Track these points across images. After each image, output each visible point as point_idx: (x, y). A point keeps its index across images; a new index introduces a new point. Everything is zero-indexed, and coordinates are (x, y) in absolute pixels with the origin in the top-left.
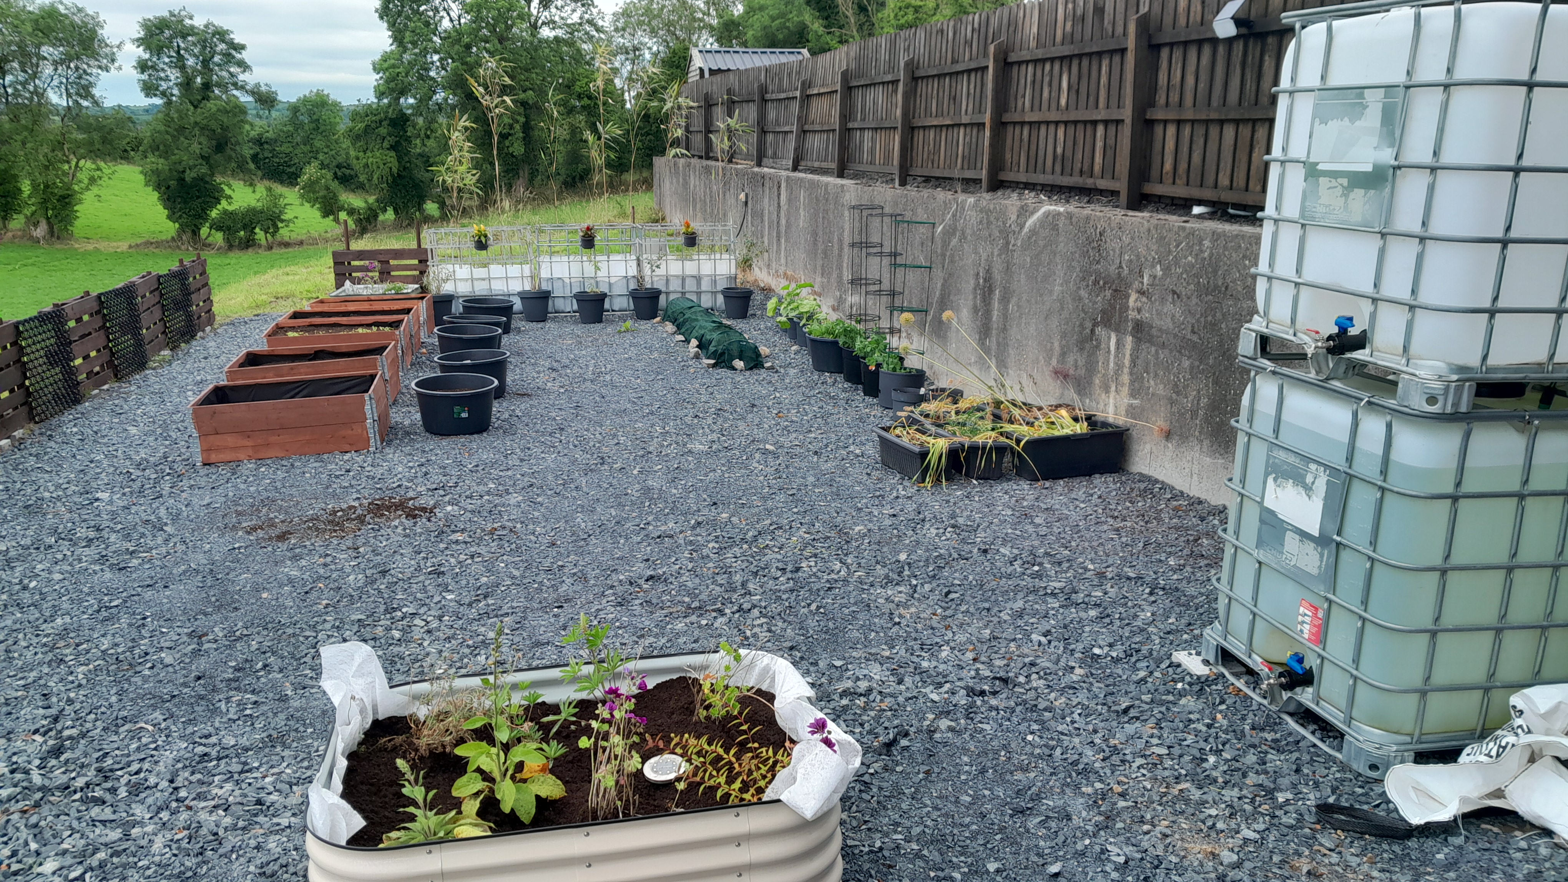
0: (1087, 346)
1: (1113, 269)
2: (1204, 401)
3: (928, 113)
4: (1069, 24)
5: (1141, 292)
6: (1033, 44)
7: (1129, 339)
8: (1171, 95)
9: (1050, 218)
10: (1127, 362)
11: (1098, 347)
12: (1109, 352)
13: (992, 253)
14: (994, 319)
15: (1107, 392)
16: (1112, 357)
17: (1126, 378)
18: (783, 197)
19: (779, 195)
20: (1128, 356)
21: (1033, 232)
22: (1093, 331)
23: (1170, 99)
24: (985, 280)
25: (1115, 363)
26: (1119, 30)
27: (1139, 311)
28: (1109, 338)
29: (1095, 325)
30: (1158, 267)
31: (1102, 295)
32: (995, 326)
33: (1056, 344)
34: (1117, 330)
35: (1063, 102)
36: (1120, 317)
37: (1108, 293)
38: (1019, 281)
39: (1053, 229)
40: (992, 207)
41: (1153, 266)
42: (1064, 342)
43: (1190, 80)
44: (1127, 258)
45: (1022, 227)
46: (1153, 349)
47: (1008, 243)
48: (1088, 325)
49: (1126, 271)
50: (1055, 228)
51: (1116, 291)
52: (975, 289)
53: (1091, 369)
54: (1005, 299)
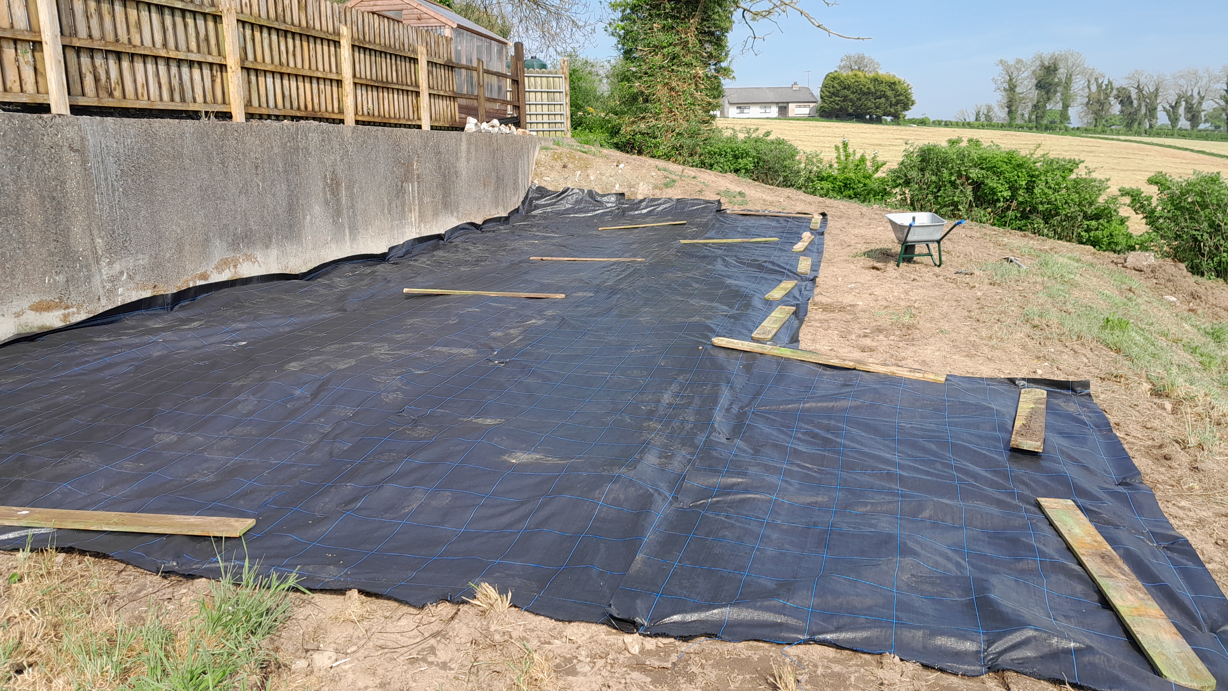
0: (400, 194)
7: (416, 184)
10: (417, 194)
11: (405, 193)
12: (410, 192)
13: (336, 160)
14: (344, 202)
16: (411, 195)
17: (417, 202)
20: (416, 191)
22: (402, 186)
24: (332, 180)
27: (418, 170)
29: (402, 183)
31: (404, 167)
33: (386, 201)
34: (412, 181)
36: (411, 175)
37: (406, 166)
44: (411, 147)
46: (425, 184)
48: (400, 184)
49: (411, 154)
53: (403, 205)
54: (350, 188)
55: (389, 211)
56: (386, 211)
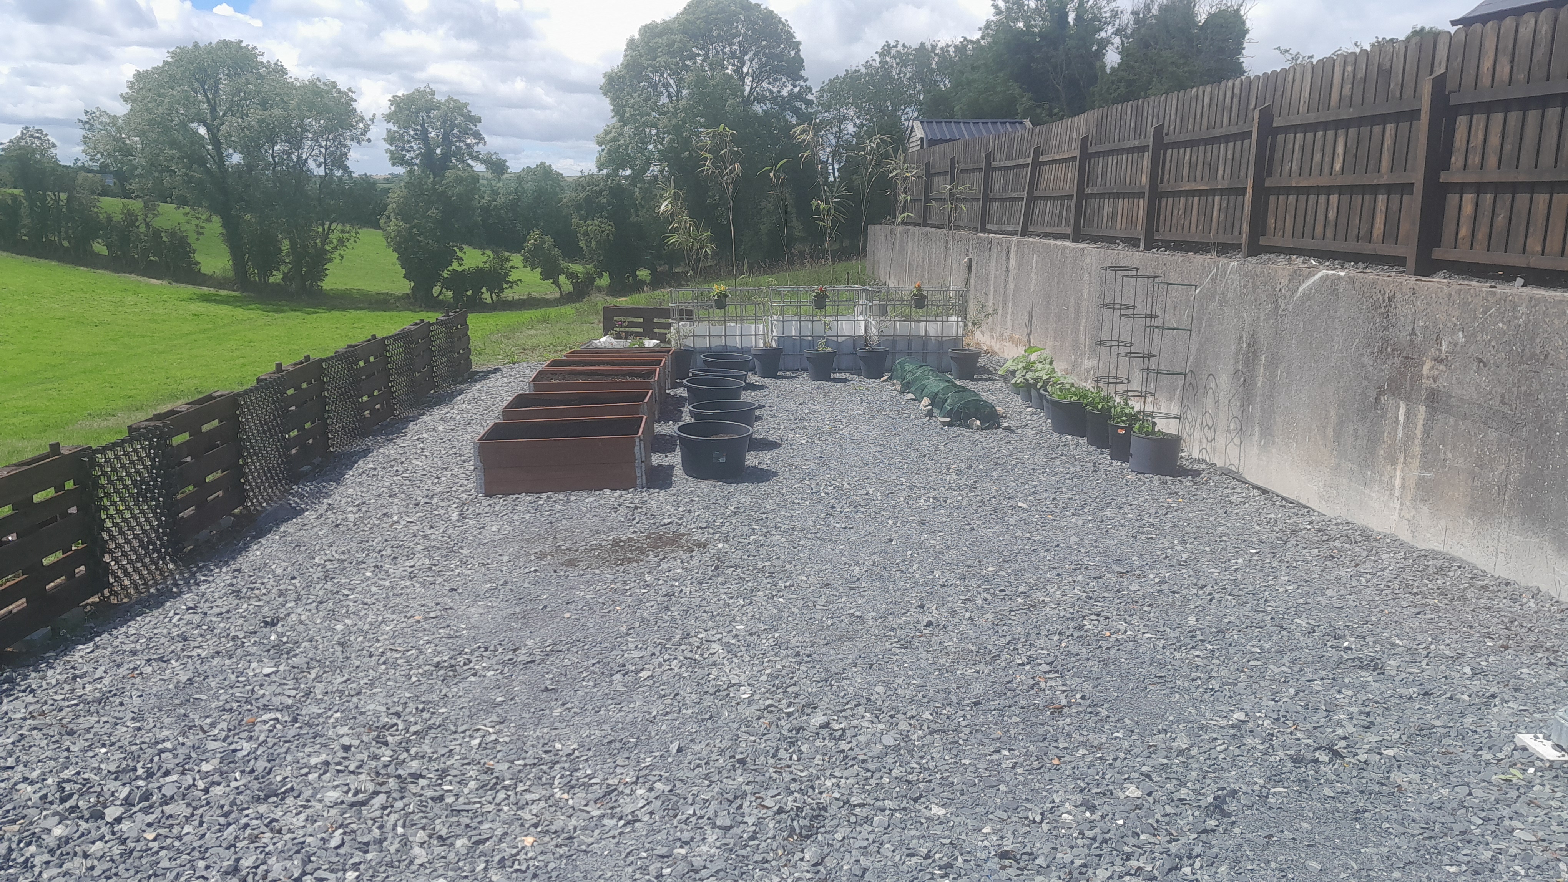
0: (1370, 415)
1: (1403, 336)
2: (1514, 476)
3: (1178, 177)
4: (1347, 88)
5: (1438, 360)
6: (1303, 108)
7: (1422, 409)
8: (1470, 157)
9: (1328, 283)
10: (1419, 433)
11: (1383, 416)
12: (1397, 421)
13: (1258, 318)
14: (1259, 385)
15: (1394, 463)
16: (1400, 428)
17: (1417, 449)
18: (1012, 262)
19: (1008, 259)
20: (1420, 426)
21: (1307, 296)
22: (1377, 400)
23: (1470, 162)
24: (1249, 345)
25: (1404, 434)
26: (1409, 91)
27: (1435, 379)
28: (1398, 408)
29: (1381, 392)
30: (1461, 334)
31: (1390, 362)
32: (1260, 392)
33: (1333, 413)
34: (1407, 399)
35: (1338, 166)
36: (1412, 385)
37: (1397, 361)
38: (1290, 346)
39: (1331, 294)
40: (1258, 271)
41: (1454, 333)
42: (1342, 411)
43: (1494, 140)
44: (1421, 324)
45: (1294, 292)
46: (1452, 420)
47: (1277, 308)
48: (1372, 393)
49: (1420, 338)
50: (1334, 292)
51: (1407, 358)
52: (1237, 354)
53: (1374, 439)
54: (1272, 365)
55: (1338, 435)
56: (1330, 432)
